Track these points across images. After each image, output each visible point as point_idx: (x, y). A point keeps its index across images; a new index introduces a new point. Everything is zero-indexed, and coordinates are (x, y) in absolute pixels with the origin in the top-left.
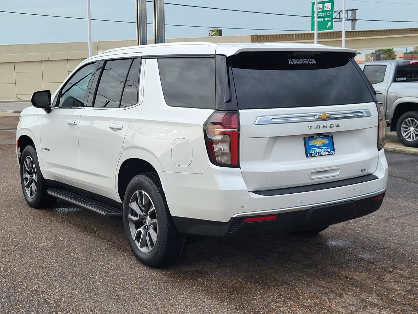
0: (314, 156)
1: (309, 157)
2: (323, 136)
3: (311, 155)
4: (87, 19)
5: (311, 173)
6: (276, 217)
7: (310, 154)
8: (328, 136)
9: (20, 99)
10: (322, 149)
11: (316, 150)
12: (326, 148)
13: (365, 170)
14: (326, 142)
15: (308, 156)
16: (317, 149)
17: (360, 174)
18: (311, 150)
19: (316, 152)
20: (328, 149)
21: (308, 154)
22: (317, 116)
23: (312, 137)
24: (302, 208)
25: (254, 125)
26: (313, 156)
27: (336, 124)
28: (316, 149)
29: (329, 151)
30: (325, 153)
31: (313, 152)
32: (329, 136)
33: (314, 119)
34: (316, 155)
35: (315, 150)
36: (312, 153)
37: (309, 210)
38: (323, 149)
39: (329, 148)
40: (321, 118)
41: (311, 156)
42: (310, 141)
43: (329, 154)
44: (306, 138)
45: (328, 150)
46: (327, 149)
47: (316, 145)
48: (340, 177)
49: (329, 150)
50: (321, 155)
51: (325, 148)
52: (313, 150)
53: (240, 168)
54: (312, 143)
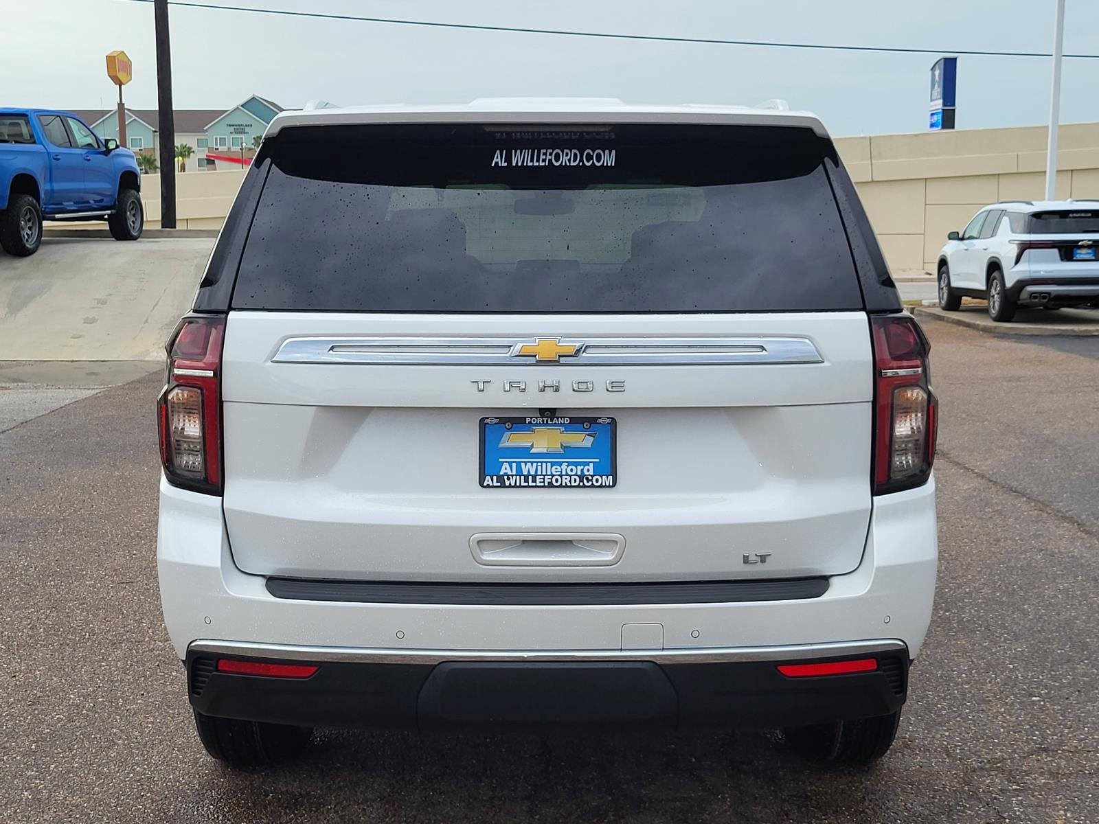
0: (510, 486)
1: (488, 486)
2: (567, 421)
3: (500, 479)
4: (1051, 55)
5: (479, 542)
6: (311, 673)
7: (495, 478)
8: (593, 421)
9: (930, 274)
10: (553, 464)
11: (529, 464)
12: (576, 464)
13: (763, 559)
14: (581, 439)
15: (485, 484)
16: (532, 463)
17: (734, 569)
18: (506, 465)
19: (525, 473)
20: (587, 467)
21: (488, 478)
22: (517, 349)
23: (515, 420)
24: (405, 656)
25: (270, 363)
26: (507, 484)
27: (608, 382)
28: (526, 463)
29: (586, 473)
30: (565, 481)
31: (514, 473)
32: (600, 421)
33: (507, 357)
34: (523, 484)
35: (523, 464)
36: (506, 474)
37: (436, 666)
38: (560, 464)
39: (591, 464)
40: (535, 356)
41: (499, 484)
42: (507, 434)
43: (584, 486)
44: (488, 421)
45: (582, 470)
46: (580, 468)
47: (532, 446)
48: (624, 572)
49: (589, 470)
50: (546, 484)
51: (569, 464)
52: (514, 465)
53: (222, 495)
54: (513, 439)
